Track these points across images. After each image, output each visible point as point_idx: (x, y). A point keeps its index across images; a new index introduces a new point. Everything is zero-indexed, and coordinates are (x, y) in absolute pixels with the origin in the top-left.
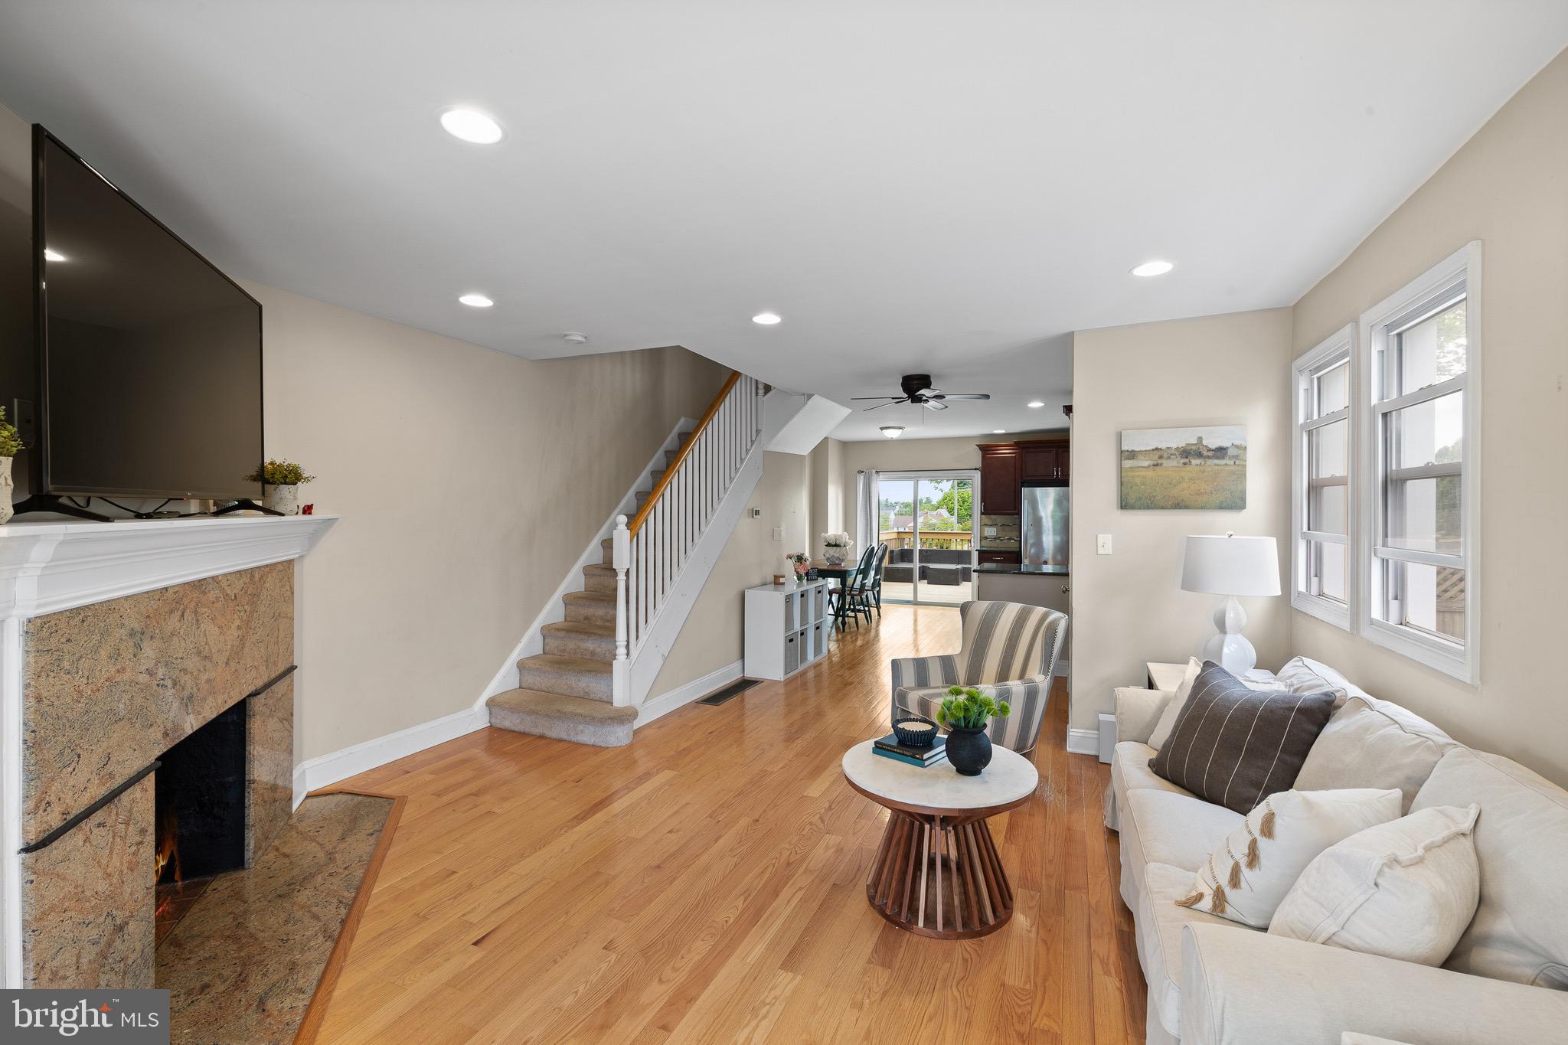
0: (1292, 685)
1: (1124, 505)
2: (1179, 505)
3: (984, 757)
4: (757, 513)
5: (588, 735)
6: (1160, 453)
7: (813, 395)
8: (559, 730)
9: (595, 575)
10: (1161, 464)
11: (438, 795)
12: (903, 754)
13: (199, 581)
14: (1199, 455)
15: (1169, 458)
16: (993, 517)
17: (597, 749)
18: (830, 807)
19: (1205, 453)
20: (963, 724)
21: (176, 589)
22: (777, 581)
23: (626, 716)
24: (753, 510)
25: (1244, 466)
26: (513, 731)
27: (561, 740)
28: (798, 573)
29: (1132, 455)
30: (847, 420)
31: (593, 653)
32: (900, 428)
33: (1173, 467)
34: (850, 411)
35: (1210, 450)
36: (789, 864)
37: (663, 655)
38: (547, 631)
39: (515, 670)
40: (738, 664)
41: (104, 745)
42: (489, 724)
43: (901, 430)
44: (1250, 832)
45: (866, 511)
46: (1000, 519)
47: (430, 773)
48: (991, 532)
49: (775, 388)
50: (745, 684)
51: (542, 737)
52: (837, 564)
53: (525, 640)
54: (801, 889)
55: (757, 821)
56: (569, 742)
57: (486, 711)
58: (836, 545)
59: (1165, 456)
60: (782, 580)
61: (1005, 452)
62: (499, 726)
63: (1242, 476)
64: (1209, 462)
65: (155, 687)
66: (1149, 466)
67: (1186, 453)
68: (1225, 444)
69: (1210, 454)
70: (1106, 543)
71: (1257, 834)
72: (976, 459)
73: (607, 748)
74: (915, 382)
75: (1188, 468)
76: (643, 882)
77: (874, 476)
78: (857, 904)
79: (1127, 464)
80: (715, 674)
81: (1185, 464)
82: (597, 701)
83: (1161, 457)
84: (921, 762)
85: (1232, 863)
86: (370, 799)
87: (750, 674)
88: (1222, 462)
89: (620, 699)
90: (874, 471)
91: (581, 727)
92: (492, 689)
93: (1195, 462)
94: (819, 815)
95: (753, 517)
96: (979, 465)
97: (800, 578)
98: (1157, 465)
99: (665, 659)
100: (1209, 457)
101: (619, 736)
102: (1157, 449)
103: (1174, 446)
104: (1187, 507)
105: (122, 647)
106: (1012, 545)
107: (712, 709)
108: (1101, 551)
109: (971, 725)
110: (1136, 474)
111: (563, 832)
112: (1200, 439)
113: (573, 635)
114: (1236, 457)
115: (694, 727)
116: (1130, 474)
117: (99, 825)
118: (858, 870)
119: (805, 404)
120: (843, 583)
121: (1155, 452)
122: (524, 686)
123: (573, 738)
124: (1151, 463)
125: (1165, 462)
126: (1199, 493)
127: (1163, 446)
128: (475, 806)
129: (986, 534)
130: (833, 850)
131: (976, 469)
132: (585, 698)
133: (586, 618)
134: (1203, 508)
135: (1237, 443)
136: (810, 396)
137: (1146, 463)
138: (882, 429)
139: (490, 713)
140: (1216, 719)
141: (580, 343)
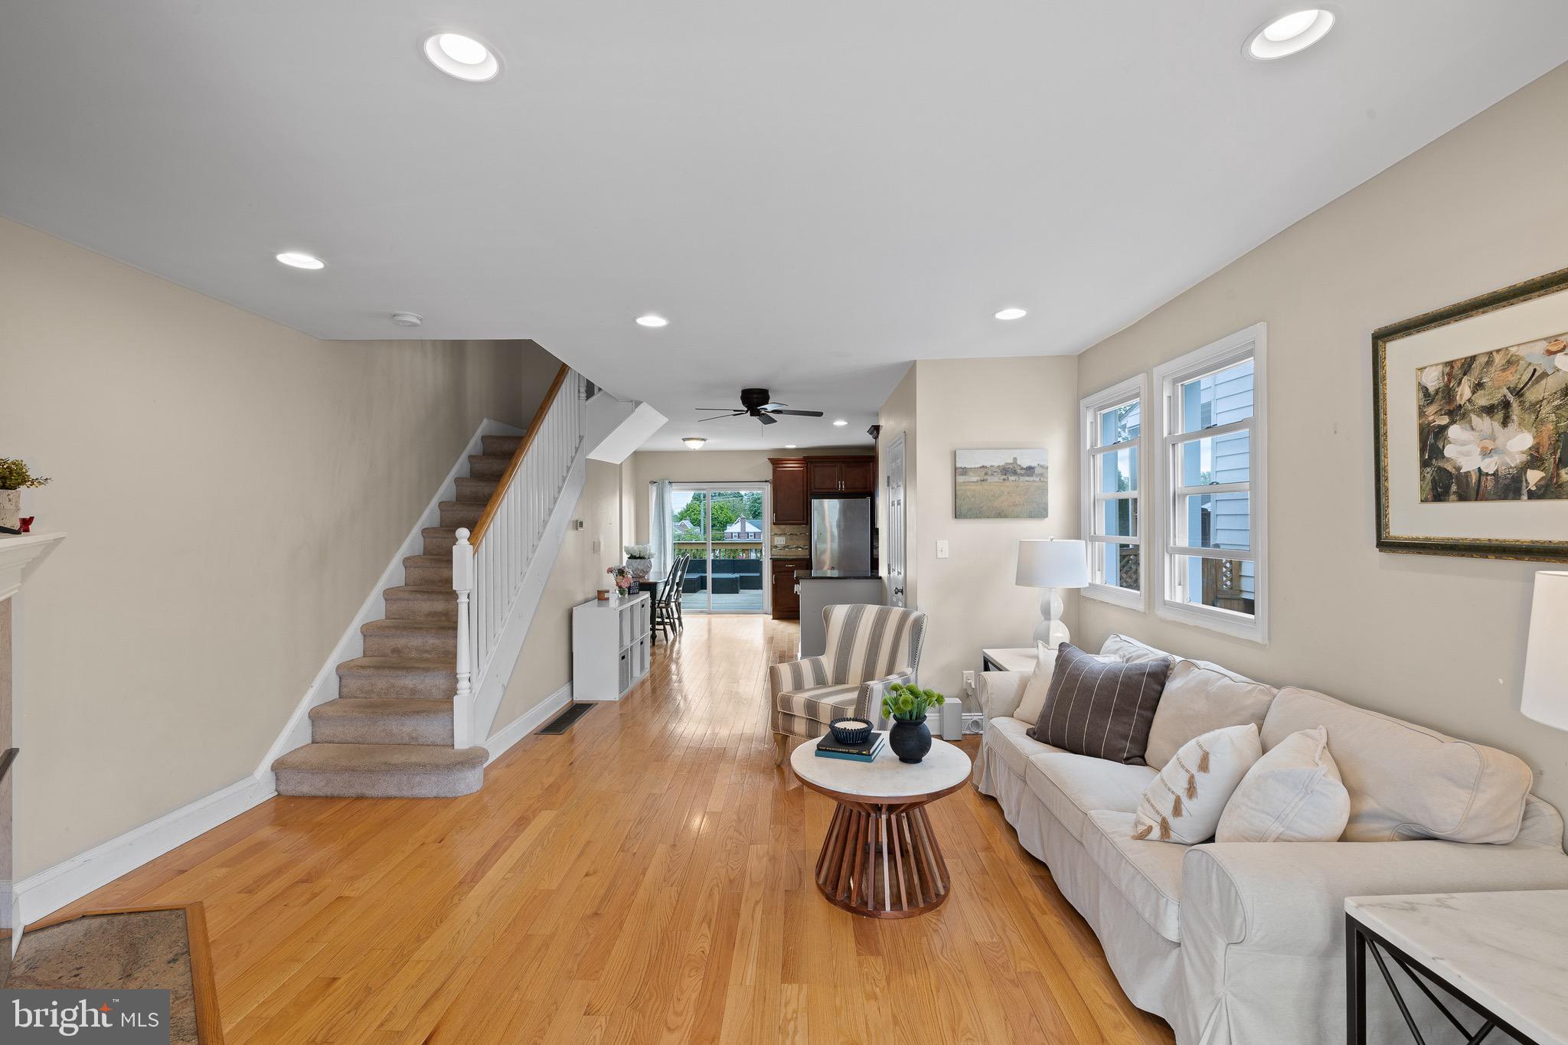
1: (957, 514)
2: (1000, 515)
3: (924, 746)
4: (581, 524)
5: (428, 787)
6: (985, 471)
7: (641, 402)
8: (387, 786)
9: (400, 599)
10: (987, 480)
11: (250, 891)
12: (848, 753)
14: (1015, 473)
15: (992, 475)
16: (783, 527)
17: (445, 801)
18: (739, 818)
19: (1019, 471)
20: (908, 717)
22: (601, 596)
23: (471, 758)
24: (577, 521)
25: (1047, 482)
26: (315, 797)
27: (389, 798)
28: (620, 587)
29: (965, 471)
30: (663, 430)
31: (413, 691)
32: (703, 440)
33: (995, 482)
34: (667, 420)
35: (1022, 469)
36: (731, 881)
37: (503, 685)
38: (344, 671)
39: (307, 722)
40: (566, 688)
42: (276, 793)
43: (703, 442)
44: (1187, 771)
45: (660, 522)
46: (788, 529)
47: (222, 866)
48: (780, 541)
49: (596, 388)
50: (576, 710)
51: (360, 798)
52: (641, 577)
53: (317, 683)
54: (757, 902)
55: (674, 845)
56: (401, 798)
57: (271, 776)
58: (640, 558)
59: (990, 473)
60: (606, 595)
61: (792, 466)
62: (294, 793)
63: (1044, 491)
64: (1022, 478)
66: (977, 481)
67: (1007, 471)
68: (1033, 464)
69: (1023, 472)
70: (944, 547)
71: (1194, 770)
72: (768, 473)
73: (456, 798)
74: (755, 396)
75: (1007, 483)
76: (588, 934)
77: (667, 487)
79: (961, 479)
80: (547, 701)
81: (1004, 480)
82: (428, 745)
83: (986, 474)
84: (868, 758)
85: (1173, 797)
86: (140, 917)
87: (580, 697)
88: (1031, 479)
89: (463, 740)
90: (667, 482)
91: (418, 779)
92: (277, 750)
93: (1012, 478)
94: (732, 829)
95: (577, 529)
96: (770, 477)
97: (622, 592)
98: (983, 480)
99: (505, 688)
100: (1022, 475)
101: (471, 781)
102: (983, 467)
103: (996, 464)
104: (1006, 517)
106: (801, 553)
107: (557, 740)
108: (940, 555)
109: (914, 717)
110: (968, 487)
111: (456, 900)
112: (1015, 459)
113: (386, 672)
114: (1041, 475)
115: (548, 760)
116: (963, 488)
119: (632, 411)
120: (653, 596)
121: (982, 470)
122: (319, 740)
123: (406, 793)
124: (979, 478)
125: (989, 478)
126: (1015, 505)
127: (988, 464)
128: (315, 895)
129: (776, 543)
130: (765, 859)
131: (766, 481)
132: (413, 743)
133: (395, 651)
134: (1017, 517)
135: (1042, 463)
136: (638, 404)
137: (975, 479)
138: (684, 440)
139: (277, 779)
140: (1086, 689)
141: (414, 325)
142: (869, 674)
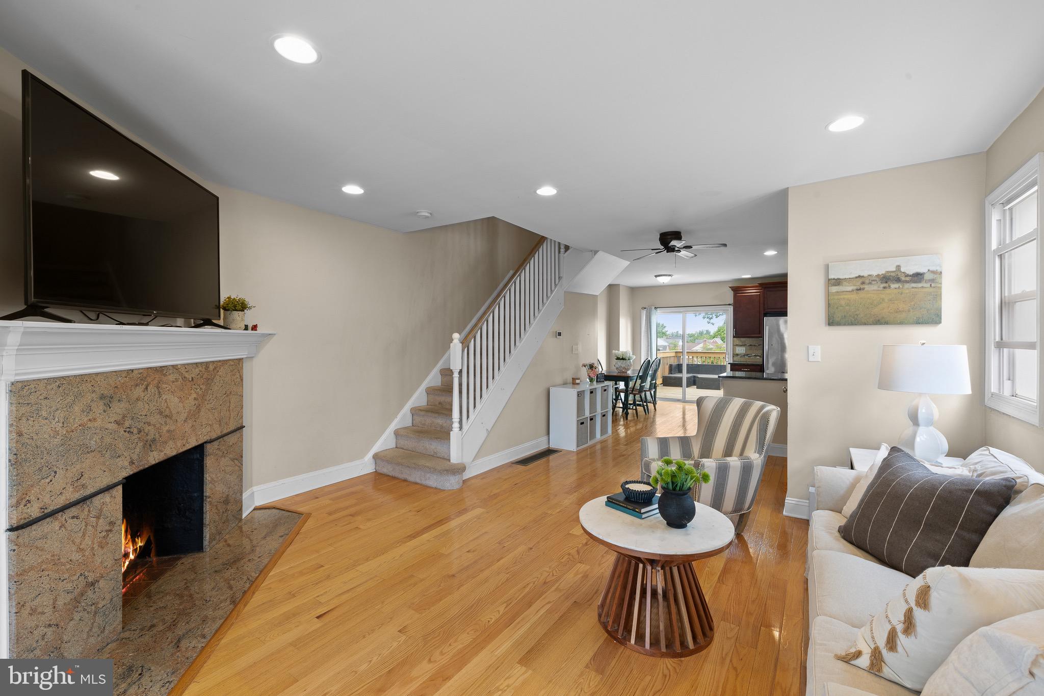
0: (975, 470)
1: (832, 322)
2: (880, 322)
3: (689, 514)
4: (560, 334)
5: (433, 481)
6: (861, 280)
7: (598, 251)
8: (415, 476)
9: (446, 375)
10: (864, 289)
11: (330, 514)
12: (626, 508)
13: (161, 367)
14: (898, 280)
15: (870, 283)
16: (743, 339)
17: (437, 490)
18: (586, 543)
19: (903, 279)
20: (670, 487)
21: (141, 371)
22: (574, 382)
23: (459, 469)
24: (556, 332)
25: (940, 288)
26: (389, 476)
27: (416, 483)
28: (590, 377)
29: (838, 282)
30: (626, 270)
31: (442, 427)
32: (670, 275)
33: (874, 290)
34: (629, 263)
35: (907, 276)
36: (545, 583)
37: (487, 430)
38: (415, 411)
39: (393, 436)
40: (545, 438)
41: (78, 467)
42: (375, 470)
43: (670, 277)
44: (906, 601)
45: (648, 336)
46: (748, 341)
47: (330, 500)
48: (741, 350)
49: (571, 247)
50: (549, 452)
51: (405, 480)
52: (623, 372)
53: (400, 416)
54: (549, 603)
55: (531, 549)
56: (421, 485)
57: (372, 461)
58: (623, 359)
59: (867, 281)
60: (578, 381)
61: (752, 292)
62: (381, 472)
63: (937, 296)
64: (907, 286)
65: (122, 432)
66: (853, 291)
67: (886, 279)
68: (921, 270)
69: (908, 279)
70: (817, 352)
71: (913, 604)
72: (729, 297)
73: (444, 490)
74: (669, 237)
75: (888, 291)
76: (440, 586)
77: (654, 311)
78: (589, 620)
79: (834, 289)
80: (527, 445)
81: (884, 288)
82: (441, 458)
83: (863, 283)
84: (639, 515)
85: (889, 627)
86: (290, 513)
87: (553, 446)
88: (920, 285)
89: (455, 457)
90: (653, 307)
91: (428, 475)
92: (377, 448)
93: (893, 286)
94: (576, 549)
95: (556, 337)
96: (732, 302)
97: (591, 380)
98: (860, 289)
99: (489, 432)
100: (907, 282)
101: (452, 483)
102: (859, 276)
103: (875, 273)
104: (887, 323)
105: (94, 405)
106: (758, 360)
107: (521, 468)
108: (811, 359)
109: (678, 488)
110: (842, 297)
111: (398, 545)
112: (898, 267)
113: (430, 414)
114: (933, 281)
115: (506, 480)
116: (836, 297)
117: (73, 517)
118: (596, 593)
119: (592, 258)
120: (627, 385)
121: (858, 279)
122: (398, 446)
123: (424, 482)
124: (855, 288)
125: (866, 287)
126: (898, 311)
127: (865, 274)
128: (350, 523)
129: (737, 352)
130: (581, 575)
131: (729, 305)
132: (434, 456)
133: (440, 403)
134: (901, 323)
135: (932, 269)
136: (596, 252)
137: (850, 288)
138: (656, 276)
139: (376, 463)
140: (897, 497)
141: (427, 217)
142: (728, 452)
